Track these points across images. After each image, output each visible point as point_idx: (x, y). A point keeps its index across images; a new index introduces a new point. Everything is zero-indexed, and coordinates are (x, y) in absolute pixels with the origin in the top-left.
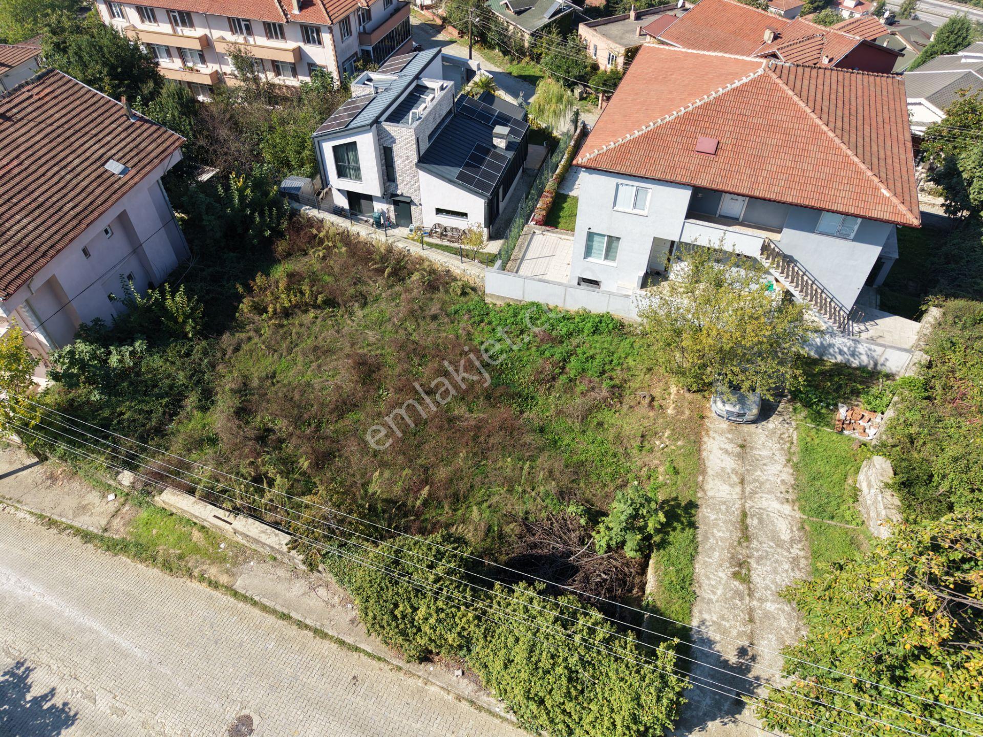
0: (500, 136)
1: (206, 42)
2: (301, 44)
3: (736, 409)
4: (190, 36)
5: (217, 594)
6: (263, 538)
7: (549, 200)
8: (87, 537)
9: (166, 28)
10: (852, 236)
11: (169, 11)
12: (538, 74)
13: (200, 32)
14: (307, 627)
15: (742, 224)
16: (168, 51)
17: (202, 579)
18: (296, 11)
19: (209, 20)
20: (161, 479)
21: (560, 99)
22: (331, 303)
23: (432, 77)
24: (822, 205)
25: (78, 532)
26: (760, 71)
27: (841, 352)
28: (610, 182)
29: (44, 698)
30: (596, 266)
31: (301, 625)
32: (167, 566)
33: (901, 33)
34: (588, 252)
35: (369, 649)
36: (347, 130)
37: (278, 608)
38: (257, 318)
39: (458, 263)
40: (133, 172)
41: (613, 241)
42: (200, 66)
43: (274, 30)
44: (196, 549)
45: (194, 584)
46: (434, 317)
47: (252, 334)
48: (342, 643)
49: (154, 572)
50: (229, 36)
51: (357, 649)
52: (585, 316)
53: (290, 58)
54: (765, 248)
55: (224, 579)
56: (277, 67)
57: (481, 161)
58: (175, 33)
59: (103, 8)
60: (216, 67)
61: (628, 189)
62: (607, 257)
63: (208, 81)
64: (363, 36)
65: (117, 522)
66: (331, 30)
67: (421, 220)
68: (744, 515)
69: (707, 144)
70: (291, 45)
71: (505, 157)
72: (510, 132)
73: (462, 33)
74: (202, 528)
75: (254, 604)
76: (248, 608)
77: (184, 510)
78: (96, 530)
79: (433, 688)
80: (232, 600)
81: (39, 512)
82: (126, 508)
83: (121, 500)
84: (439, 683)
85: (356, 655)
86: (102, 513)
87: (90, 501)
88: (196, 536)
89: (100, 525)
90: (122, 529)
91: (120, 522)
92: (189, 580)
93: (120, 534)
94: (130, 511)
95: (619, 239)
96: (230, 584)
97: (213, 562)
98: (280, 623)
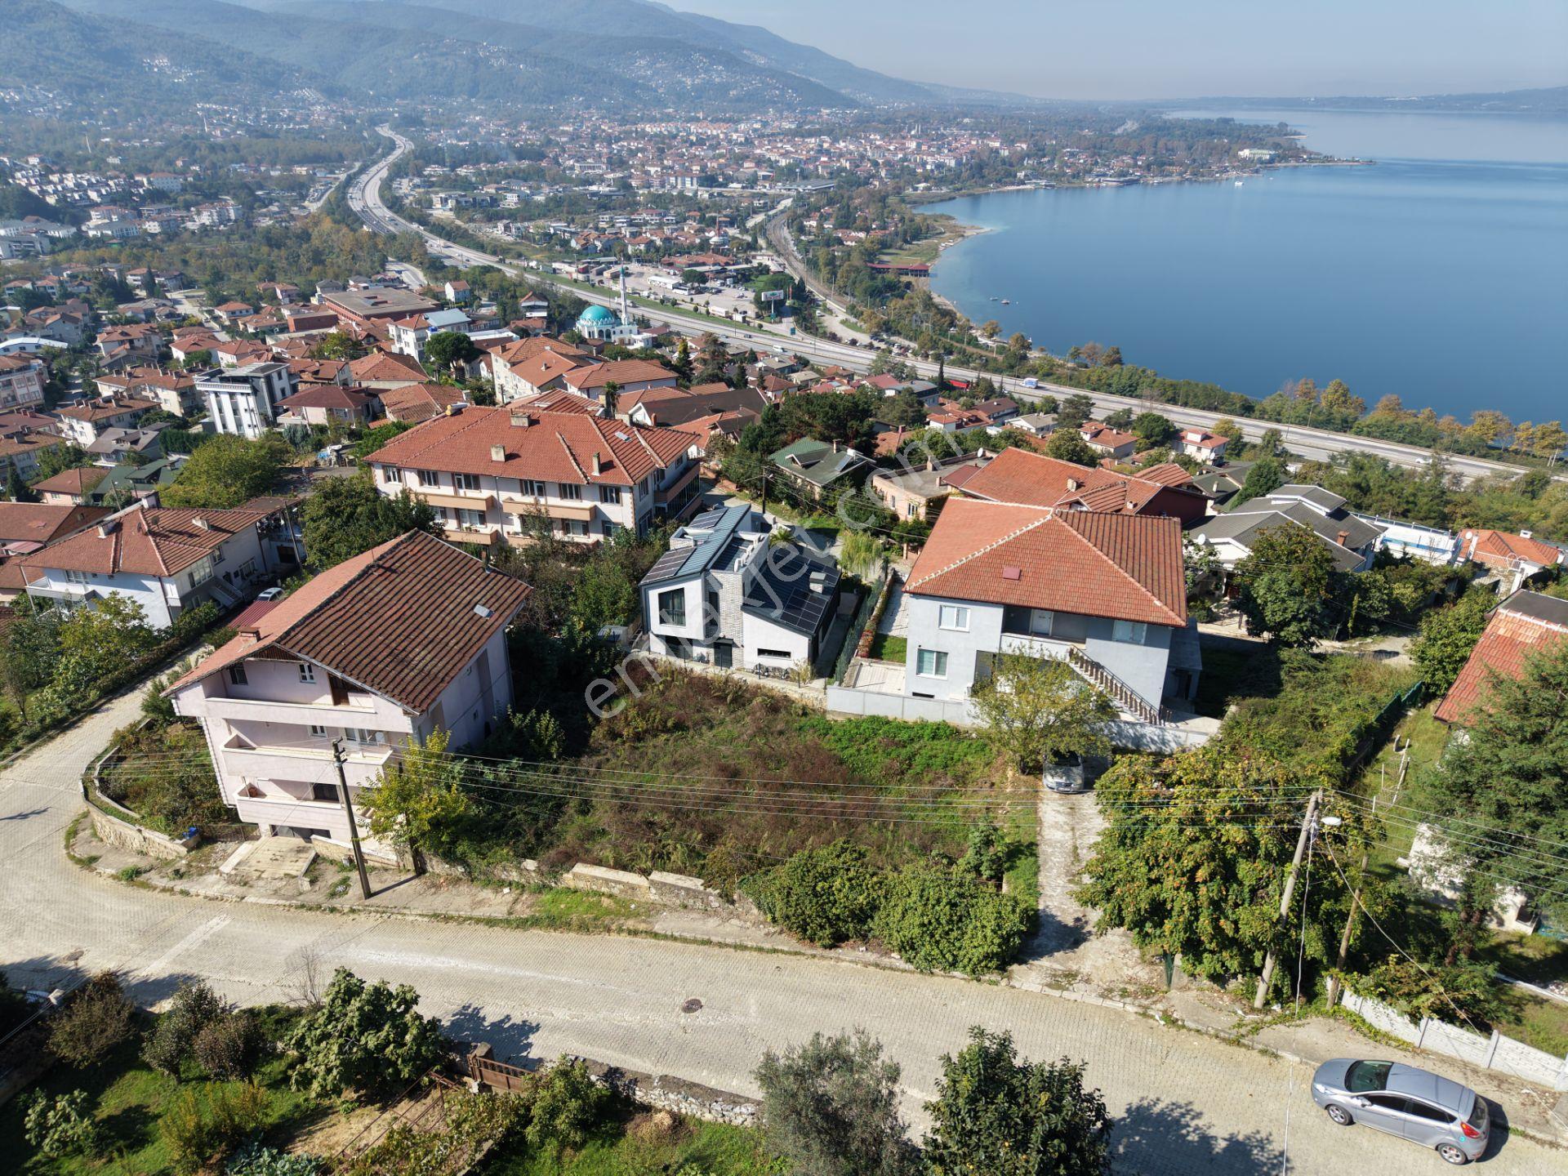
0: (817, 581)
1: (492, 503)
2: (598, 504)
3: (1063, 780)
4: (474, 498)
5: (637, 939)
6: (680, 883)
7: (870, 638)
8: (491, 922)
9: (448, 490)
11: (453, 474)
12: (833, 526)
13: (485, 493)
14: (727, 945)
15: (1052, 637)
16: (444, 512)
17: (620, 930)
18: (596, 473)
19: (498, 482)
20: (569, 859)
21: (869, 549)
22: (680, 726)
23: (745, 530)
24: (1114, 615)
25: (478, 921)
26: (1049, 517)
27: (1153, 741)
28: (935, 605)
29: (502, 1021)
30: (928, 681)
31: (721, 945)
32: (583, 928)
33: (1231, 475)
34: (920, 670)
35: (786, 949)
36: (676, 578)
37: (699, 937)
38: (609, 744)
39: (795, 688)
40: (496, 615)
41: (941, 656)
42: (479, 527)
43: (569, 491)
44: (608, 912)
45: (614, 936)
46: (781, 733)
47: (609, 755)
48: (760, 950)
49: (568, 935)
50: (517, 496)
51: (775, 951)
52: (923, 725)
53: (586, 516)
54: (1071, 653)
55: (642, 927)
56: (566, 525)
57: (802, 604)
58: (456, 495)
59: (379, 474)
60: (497, 527)
61: (951, 610)
62: (937, 672)
63: (488, 541)
64: (659, 494)
65: (518, 907)
66: (631, 489)
67: (741, 661)
68: (1076, 848)
69: (1012, 572)
70: (587, 504)
71: (821, 601)
72: (827, 578)
73: (741, 487)
74: (610, 896)
75: (675, 939)
76: (670, 943)
77: (597, 878)
78: (500, 916)
79: (844, 964)
80: (652, 940)
81: (432, 912)
82: (525, 896)
83: (517, 892)
84: (848, 958)
85: (775, 955)
86: (500, 903)
87: (484, 896)
88: (606, 902)
89: (504, 911)
90: (528, 910)
91: (523, 906)
92: (607, 934)
93: (527, 914)
94: (530, 897)
95: (947, 654)
96: (649, 929)
97: (628, 917)
98: (702, 947)
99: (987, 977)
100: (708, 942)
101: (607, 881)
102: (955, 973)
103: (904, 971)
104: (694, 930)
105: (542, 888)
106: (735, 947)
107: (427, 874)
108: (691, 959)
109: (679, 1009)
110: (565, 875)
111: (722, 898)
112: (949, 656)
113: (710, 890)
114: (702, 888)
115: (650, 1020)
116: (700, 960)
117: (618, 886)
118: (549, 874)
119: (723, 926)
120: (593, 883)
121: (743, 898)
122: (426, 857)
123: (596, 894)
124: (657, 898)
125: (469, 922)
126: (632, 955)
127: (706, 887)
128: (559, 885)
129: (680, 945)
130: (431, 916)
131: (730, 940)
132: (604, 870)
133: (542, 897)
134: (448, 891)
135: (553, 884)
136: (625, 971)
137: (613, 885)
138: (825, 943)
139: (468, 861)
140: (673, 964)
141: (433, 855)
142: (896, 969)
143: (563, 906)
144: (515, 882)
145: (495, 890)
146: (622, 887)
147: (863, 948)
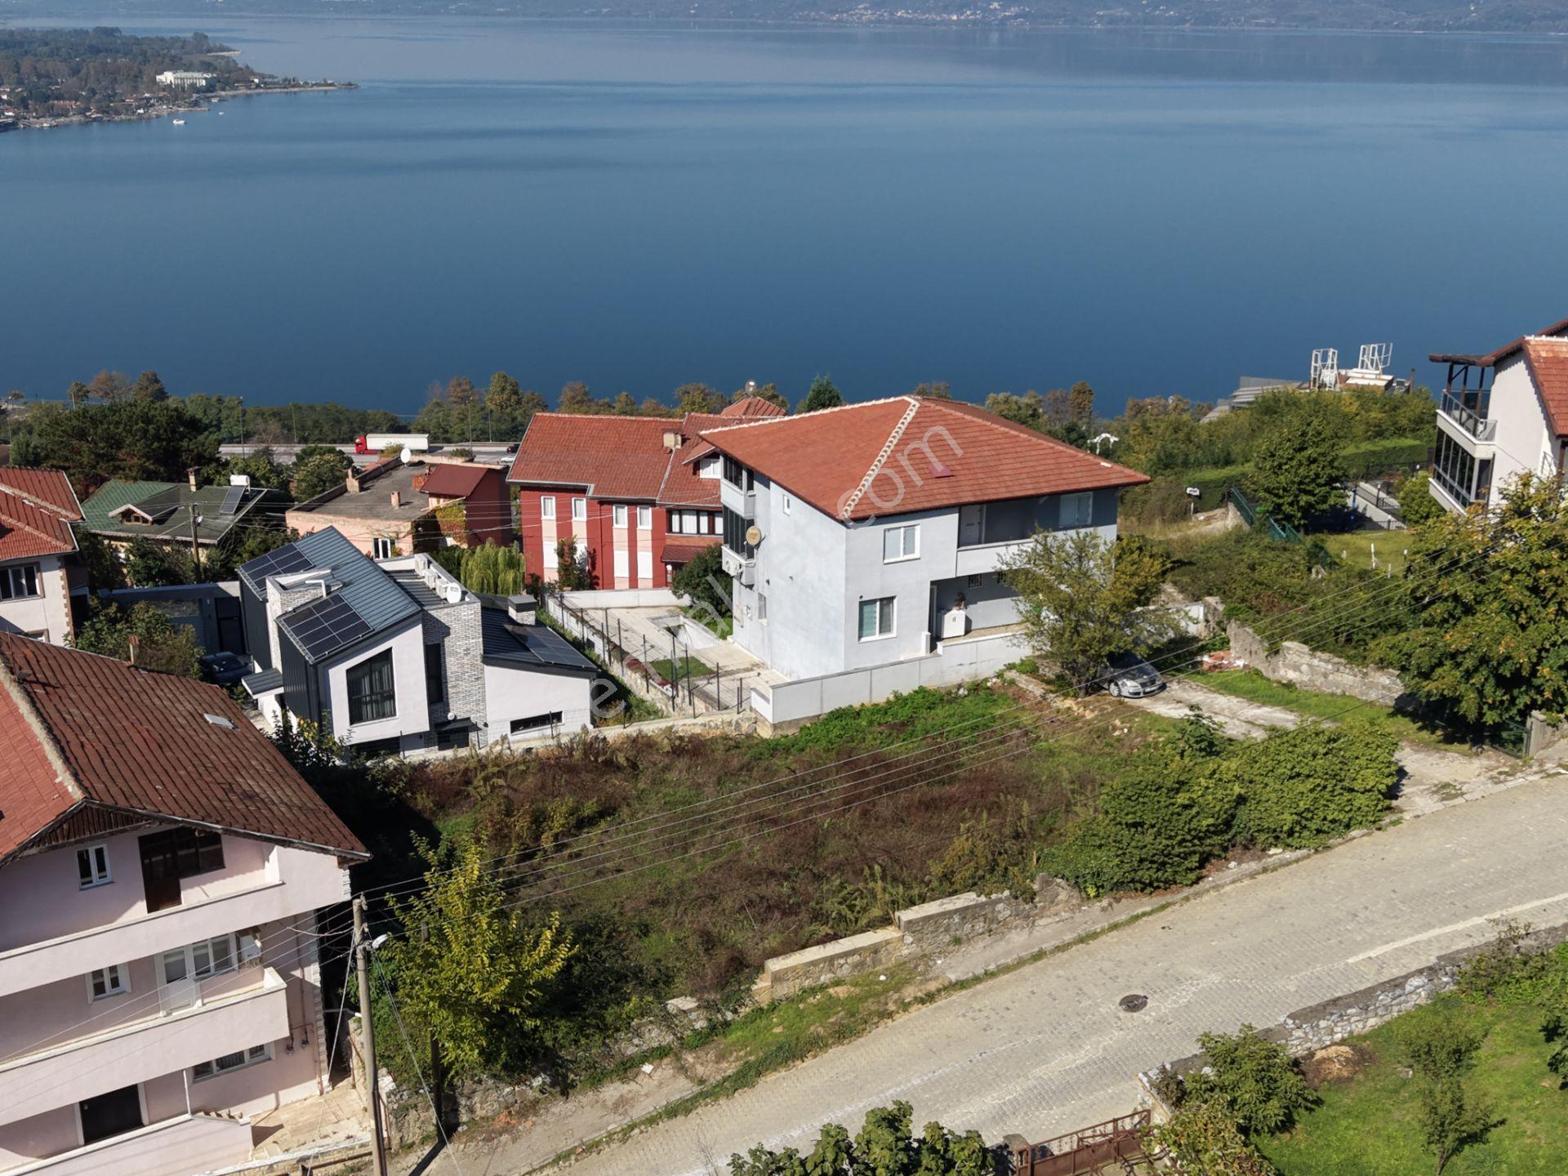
5: (941, 1002)
7: (643, 667)
8: (678, 1109)
10: (1089, 521)
14: (1069, 944)
17: (905, 1007)
25: (652, 1121)
28: (875, 531)
31: (1061, 948)
32: (843, 1034)
34: (862, 630)
35: (1148, 909)
36: (372, 638)
37: (1022, 955)
40: (240, 724)
41: (887, 602)
44: (860, 999)
45: (901, 1018)
48: (1115, 927)
49: (834, 1052)
51: (1137, 917)
55: (932, 986)
61: (896, 533)
62: (882, 630)
65: (700, 1070)
66: (59, 563)
74: (837, 983)
75: (990, 975)
76: (991, 982)
77: (814, 963)
78: (687, 1094)
79: (1228, 888)
80: (964, 992)
81: (553, 1156)
82: (689, 1058)
83: (666, 1060)
84: (1228, 881)
85: (1141, 922)
86: (661, 1084)
87: (617, 1095)
88: (841, 992)
89: (683, 1088)
90: (724, 1065)
91: (707, 1066)
92: (890, 1021)
93: (730, 1068)
94: (702, 1054)
95: (893, 598)
96: (946, 983)
97: (897, 989)
98: (1039, 964)
99: (1387, 820)
100: (1039, 956)
101: (831, 960)
102: (1354, 833)
103: (1297, 861)
104: (1008, 953)
105: (717, 1029)
106: (1082, 940)
107: (460, 1129)
108: (1048, 978)
109: (1122, 1014)
110: (754, 987)
111: (1016, 898)
112: (895, 601)
113: (994, 896)
114: (983, 899)
115: (1106, 1041)
116: (1061, 972)
117: (850, 960)
118: (726, 1000)
119: (1038, 932)
120: (807, 975)
121: (1046, 883)
122: (466, 1091)
123: (813, 991)
124: (914, 948)
125: (636, 1131)
126: (964, 1015)
127: (988, 895)
128: (744, 1011)
129: (1007, 976)
130: (556, 1162)
131: (1068, 937)
132: (815, 949)
133: (722, 1042)
134: (534, 1124)
135: (729, 1016)
136: (985, 1030)
137: (842, 961)
138: (1192, 876)
139: (563, 1053)
140: (1033, 993)
141: (480, 1082)
142: (1289, 863)
143: (778, 1030)
144: (653, 1050)
145: (624, 1080)
146: (856, 958)
147: (1232, 864)
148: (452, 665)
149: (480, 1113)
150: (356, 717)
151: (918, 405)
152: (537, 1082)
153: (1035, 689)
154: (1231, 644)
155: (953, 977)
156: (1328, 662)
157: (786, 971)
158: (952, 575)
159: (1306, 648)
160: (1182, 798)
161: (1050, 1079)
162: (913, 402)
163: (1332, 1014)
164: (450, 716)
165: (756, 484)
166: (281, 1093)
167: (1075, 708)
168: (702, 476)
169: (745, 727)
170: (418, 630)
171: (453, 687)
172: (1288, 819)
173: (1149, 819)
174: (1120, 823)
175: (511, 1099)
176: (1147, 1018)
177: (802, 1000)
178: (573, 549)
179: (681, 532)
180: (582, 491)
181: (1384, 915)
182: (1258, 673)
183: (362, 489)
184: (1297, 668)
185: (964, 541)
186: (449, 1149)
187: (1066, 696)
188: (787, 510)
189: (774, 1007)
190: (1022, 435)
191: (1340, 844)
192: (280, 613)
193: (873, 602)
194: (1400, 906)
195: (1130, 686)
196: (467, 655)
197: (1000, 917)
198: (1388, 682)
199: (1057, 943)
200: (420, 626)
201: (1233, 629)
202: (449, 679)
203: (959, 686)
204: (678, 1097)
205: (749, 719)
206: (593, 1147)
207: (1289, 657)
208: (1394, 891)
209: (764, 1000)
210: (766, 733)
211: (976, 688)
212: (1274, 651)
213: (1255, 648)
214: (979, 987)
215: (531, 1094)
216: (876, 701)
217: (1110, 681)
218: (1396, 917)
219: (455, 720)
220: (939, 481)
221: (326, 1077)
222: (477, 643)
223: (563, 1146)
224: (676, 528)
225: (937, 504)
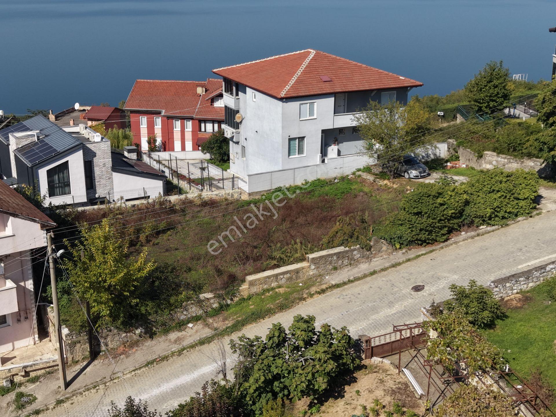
3: (421, 170)
5: (328, 293)
6: (332, 252)
14: (388, 268)
17: (311, 295)
25: (192, 346)
28: (297, 105)
30: (294, 159)
31: (384, 270)
32: (283, 307)
34: (290, 152)
35: (424, 252)
41: (302, 139)
44: (290, 293)
45: (309, 301)
48: (409, 260)
49: (278, 315)
51: (419, 256)
55: (324, 287)
61: (306, 105)
62: (299, 152)
65: (215, 325)
69: (326, 78)
74: (280, 287)
75: (350, 281)
76: (351, 285)
77: (269, 277)
78: (209, 335)
79: (461, 243)
80: (339, 289)
81: (145, 363)
82: (210, 320)
83: (199, 322)
84: (461, 240)
85: (421, 258)
86: (197, 331)
87: (176, 337)
88: (281, 290)
89: (207, 332)
90: (227, 322)
91: (219, 323)
92: (304, 302)
93: (229, 323)
94: (216, 318)
95: (304, 137)
96: (330, 285)
97: (308, 288)
98: (374, 276)
99: (535, 213)
100: (374, 273)
101: (276, 276)
103: (493, 231)
104: (359, 273)
105: (223, 308)
106: (393, 266)
107: (101, 354)
108: (379, 280)
109: (413, 293)
110: (241, 288)
111: (363, 248)
112: (305, 139)
113: (352, 248)
114: (347, 249)
115: (405, 303)
116: (384, 279)
117: (285, 276)
118: (228, 293)
119: (373, 264)
120: (265, 283)
121: (377, 242)
122: (104, 335)
123: (268, 290)
124: (315, 272)
125: (185, 351)
126: (339, 298)
127: (350, 247)
128: (236, 299)
129: (359, 282)
130: (147, 365)
131: (387, 265)
132: (269, 271)
133: (226, 313)
134: (137, 350)
135: (229, 302)
136: (349, 302)
137: (282, 277)
138: (445, 237)
139: (150, 318)
140: (371, 287)
141: (110, 331)
142: (489, 232)
143: (252, 307)
144: (193, 317)
145: (180, 330)
146: (288, 275)
147: (463, 233)
148: (97, 171)
149: (111, 346)
150: (52, 193)
151: (315, 52)
152: (138, 331)
153: (370, 178)
154: (460, 158)
155: (333, 283)
156: (505, 158)
157: (256, 280)
158: (332, 127)
159: (495, 154)
160: (439, 200)
161: (379, 319)
162: (312, 51)
163: (512, 280)
164: (97, 196)
165: (240, 93)
166: (16, 343)
167: (389, 184)
168: (215, 106)
169: (236, 196)
170: (80, 153)
171: (98, 182)
172: (489, 211)
173: (425, 210)
174: (411, 213)
175: (125, 340)
176: (425, 294)
177: (263, 294)
178: (155, 141)
179: (205, 131)
180: (158, 113)
181: (536, 249)
182: (473, 169)
183: (56, 119)
184: (490, 163)
185: (336, 111)
186: (96, 362)
187: (385, 179)
188: (254, 100)
189: (250, 298)
190: (363, 65)
191: (513, 224)
192: (15, 148)
193: (295, 139)
194: (543, 245)
195: (414, 173)
196: (104, 166)
197: (355, 257)
198: (533, 164)
199: (382, 267)
200: (82, 151)
201: (461, 151)
202: (96, 178)
203: (335, 179)
204: (205, 336)
205: (238, 192)
206: (165, 358)
207: (487, 158)
208: (539, 240)
209: (245, 294)
210: (245, 197)
211: (343, 179)
212: (480, 156)
213: (471, 157)
214: (346, 287)
215: (135, 338)
216: (296, 184)
217: (405, 172)
218: (540, 249)
219: (99, 198)
220: (326, 83)
221: (37, 336)
222: (109, 162)
223: (150, 358)
224: (203, 129)
225: (324, 92)
